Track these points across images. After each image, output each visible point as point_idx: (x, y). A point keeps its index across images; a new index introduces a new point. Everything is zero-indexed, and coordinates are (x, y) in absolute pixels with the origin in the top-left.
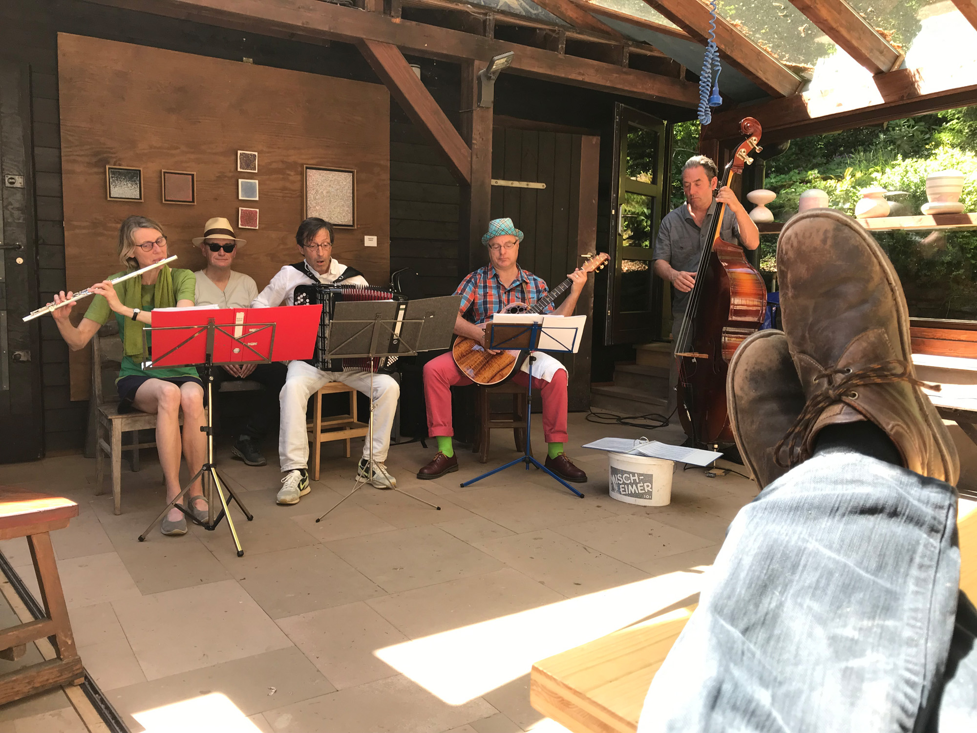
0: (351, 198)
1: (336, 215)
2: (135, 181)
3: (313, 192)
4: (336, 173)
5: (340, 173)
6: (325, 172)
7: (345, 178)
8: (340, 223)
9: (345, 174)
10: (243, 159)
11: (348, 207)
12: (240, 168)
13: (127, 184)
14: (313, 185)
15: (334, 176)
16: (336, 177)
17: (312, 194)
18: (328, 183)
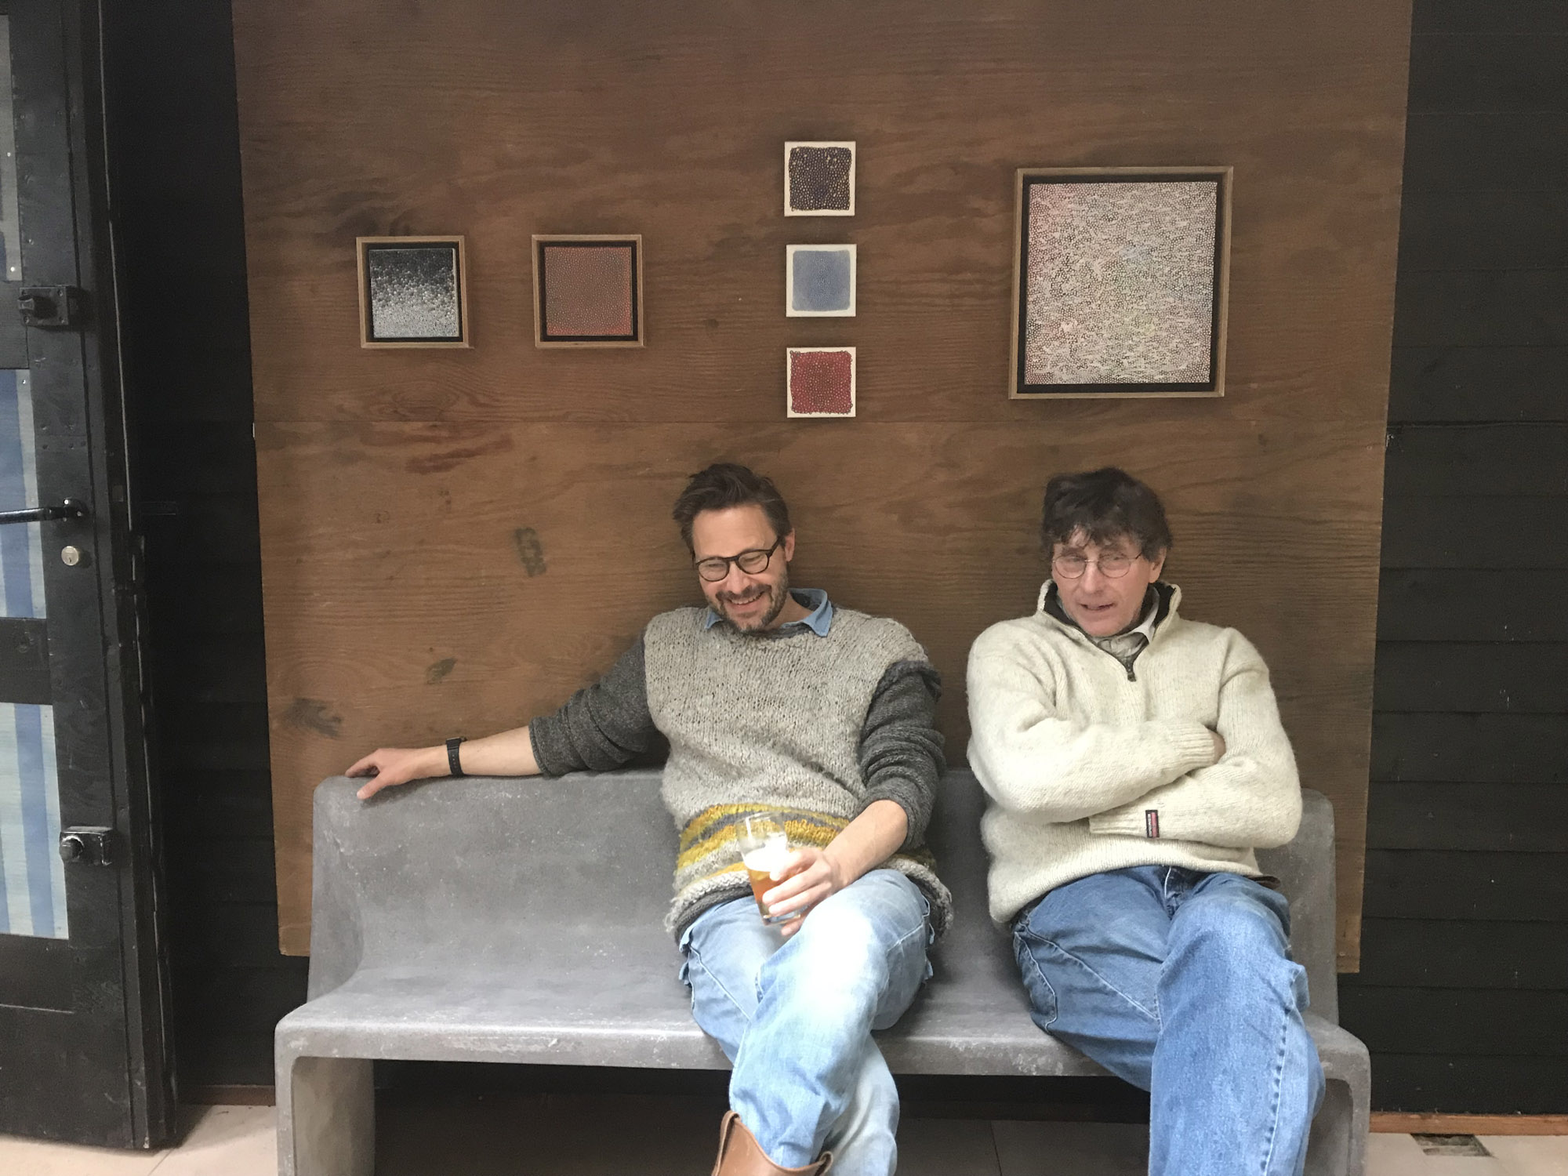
0: (1208, 280)
1: (1141, 349)
2: (442, 281)
3: (1051, 269)
4: (1149, 186)
5: (1166, 187)
6: (1104, 186)
7: (1187, 204)
8: (1158, 378)
9: (1186, 186)
10: (801, 174)
11: (1196, 315)
12: (792, 204)
13: (420, 292)
14: (1053, 241)
15: (1141, 200)
16: (1147, 204)
17: (1047, 276)
18: (1112, 229)
